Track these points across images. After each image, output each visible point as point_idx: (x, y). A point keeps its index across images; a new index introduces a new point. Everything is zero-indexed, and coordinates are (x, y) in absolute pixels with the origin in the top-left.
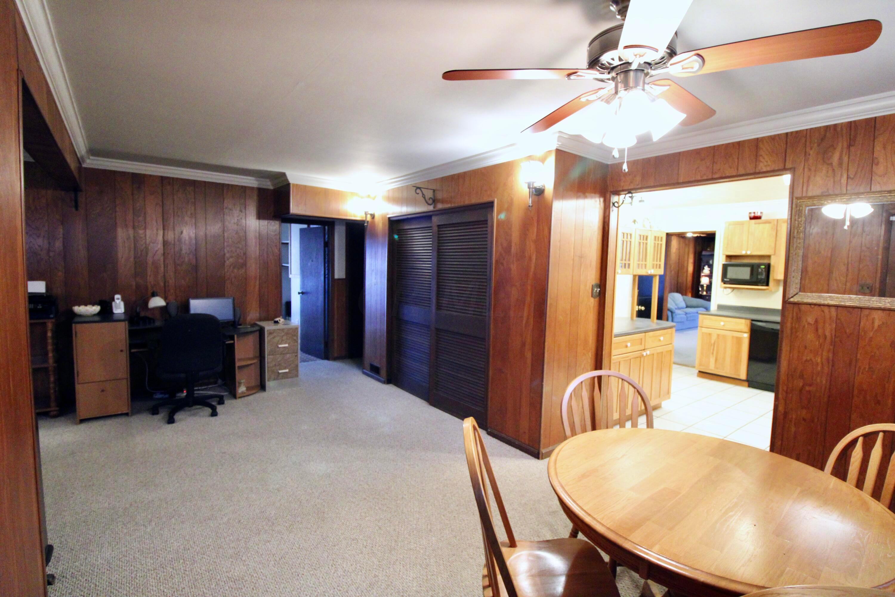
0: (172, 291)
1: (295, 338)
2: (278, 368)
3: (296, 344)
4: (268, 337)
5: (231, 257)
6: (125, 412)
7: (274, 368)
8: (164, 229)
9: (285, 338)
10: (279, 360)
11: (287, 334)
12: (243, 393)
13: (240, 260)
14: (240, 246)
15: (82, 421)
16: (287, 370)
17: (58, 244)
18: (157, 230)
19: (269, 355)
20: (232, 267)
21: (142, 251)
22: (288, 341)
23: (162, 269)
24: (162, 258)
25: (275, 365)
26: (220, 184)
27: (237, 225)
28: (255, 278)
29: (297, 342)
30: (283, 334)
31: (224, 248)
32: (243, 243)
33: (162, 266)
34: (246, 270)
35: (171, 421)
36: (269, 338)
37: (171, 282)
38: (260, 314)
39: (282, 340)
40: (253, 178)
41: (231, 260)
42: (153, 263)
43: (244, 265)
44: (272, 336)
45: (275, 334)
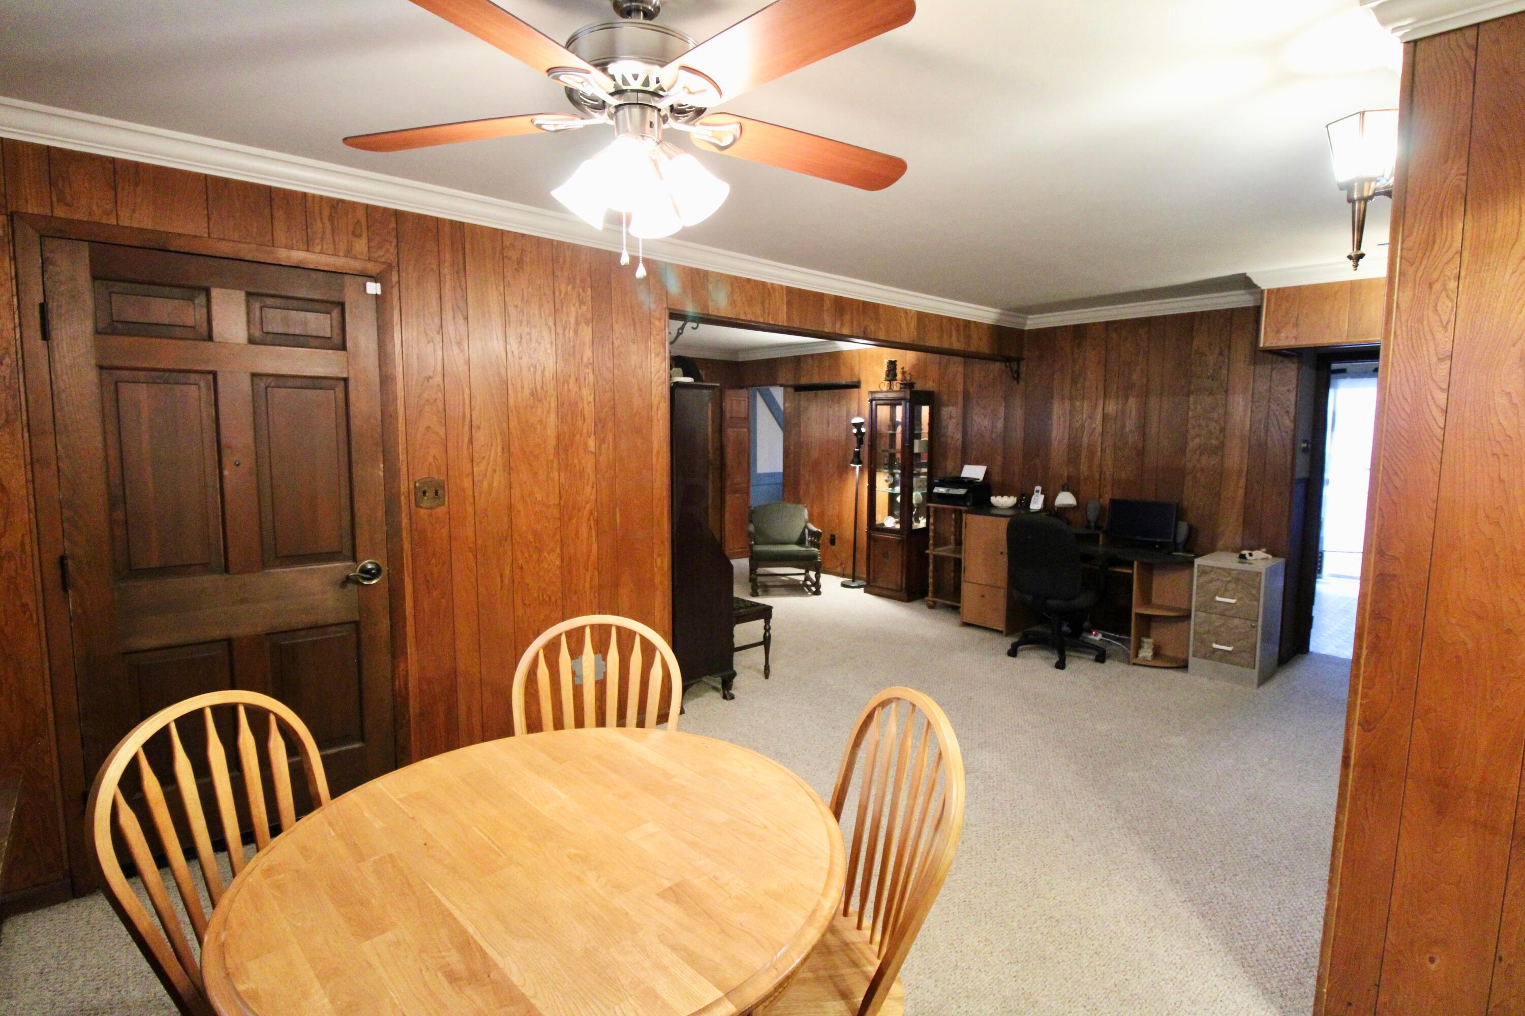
0: (1109, 487)
1: (1254, 592)
2: (1213, 638)
3: (1256, 603)
4: (1198, 576)
5: (1199, 436)
6: (1000, 629)
7: (1205, 636)
8: (1104, 398)
9: (1231, 586)
10: (1216, 624)
11: (1237, 580)
12: (1144, 658)
13: (1213, 442)
14: (1215, 415)
15: (966, 624)
16: (1230, 649)
17: (1000, 424)
18: (1097, 399)
19: (1199, 611)
20: (1198, 452)
21: (1077, 429)
22: (1240, 595)
23: (1099, 454)
24: (1100, 439)
25: (1209, 632)
26: (1188, 314)
27: (1213, 380)
28: (1240, 471)
29: (1258, 600)
30: (1228, 579)
31: (1188, 421)
32: (1221, 410)
33: (1099, 449)
34: (1223, 456)
35: (1013, 653)
36: (1201, 581)
37: (1108, 471)
38: (1243, 539)
39: (1226, 590)
40: (1242, 292)
41: (1197, 440)
42: (1089, 445)
43: (1220, 449)
44: (1205, 578)
45: (1213, 576)
